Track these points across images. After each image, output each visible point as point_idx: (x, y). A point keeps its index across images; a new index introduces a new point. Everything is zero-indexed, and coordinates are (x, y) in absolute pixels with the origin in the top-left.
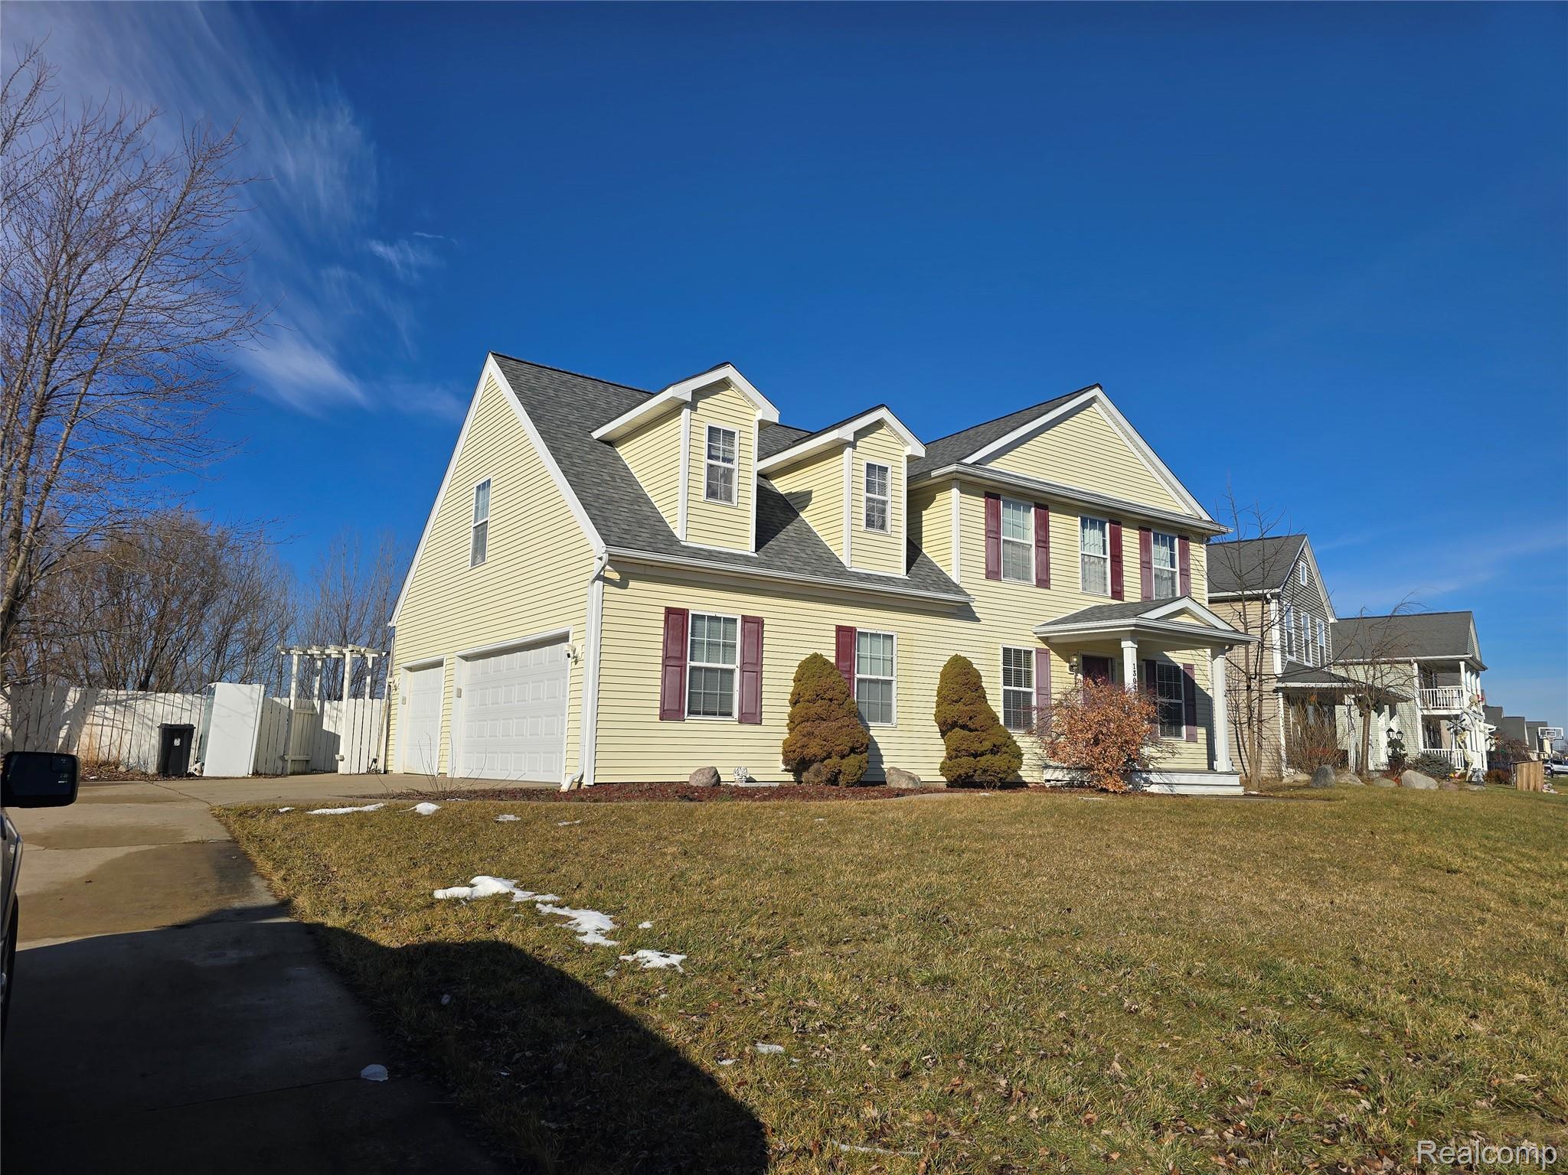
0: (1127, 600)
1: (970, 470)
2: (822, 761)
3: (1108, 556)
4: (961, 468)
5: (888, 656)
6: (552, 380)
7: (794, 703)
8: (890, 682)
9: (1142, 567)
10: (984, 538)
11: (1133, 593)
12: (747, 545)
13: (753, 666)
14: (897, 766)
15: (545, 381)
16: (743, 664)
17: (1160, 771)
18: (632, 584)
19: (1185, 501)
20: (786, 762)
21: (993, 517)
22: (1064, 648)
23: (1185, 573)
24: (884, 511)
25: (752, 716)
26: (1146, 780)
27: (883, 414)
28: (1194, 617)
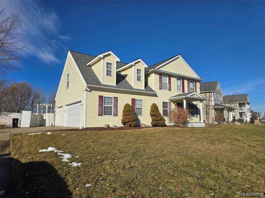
0: (185, 93)
1: (156, 70)
2: (128, 122)
3: (182, 85)
4: (154, 70)
5: (141, 104)
6: (80, 55)
7: (123, 112)
8: (142, 108)
9: (188, 87)
10: (159, 82)
11: (186, 91)
12: (115, 84)
13: (116, 106)
14: (143, 123)
15: (79, 55)
16: (114, 105)
17: (190, 123)
18: (92, 91)
19: (196, 75)
20: (122, 123)
21: (161, 78)
22: (174, 101)
23: (196, 88)
24: (140, 78)
25: (116, 115)
26: (188, 125)
27: (140, 60)
28: (197, 96)
